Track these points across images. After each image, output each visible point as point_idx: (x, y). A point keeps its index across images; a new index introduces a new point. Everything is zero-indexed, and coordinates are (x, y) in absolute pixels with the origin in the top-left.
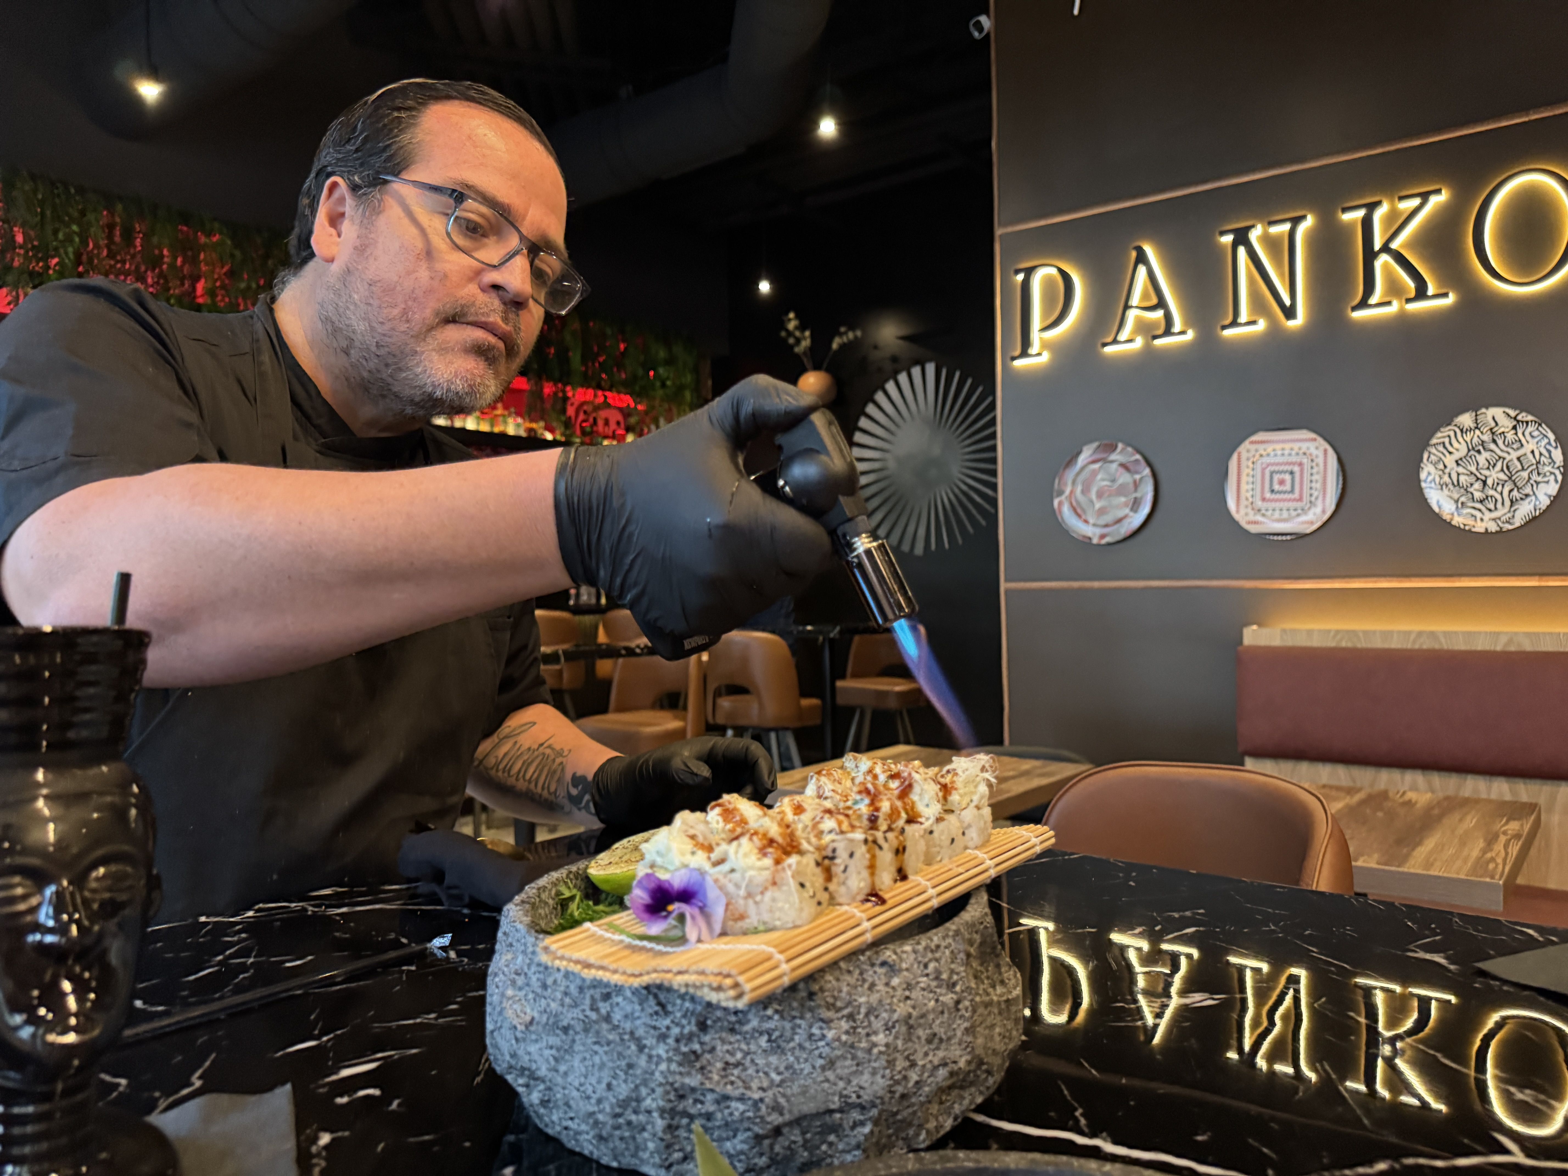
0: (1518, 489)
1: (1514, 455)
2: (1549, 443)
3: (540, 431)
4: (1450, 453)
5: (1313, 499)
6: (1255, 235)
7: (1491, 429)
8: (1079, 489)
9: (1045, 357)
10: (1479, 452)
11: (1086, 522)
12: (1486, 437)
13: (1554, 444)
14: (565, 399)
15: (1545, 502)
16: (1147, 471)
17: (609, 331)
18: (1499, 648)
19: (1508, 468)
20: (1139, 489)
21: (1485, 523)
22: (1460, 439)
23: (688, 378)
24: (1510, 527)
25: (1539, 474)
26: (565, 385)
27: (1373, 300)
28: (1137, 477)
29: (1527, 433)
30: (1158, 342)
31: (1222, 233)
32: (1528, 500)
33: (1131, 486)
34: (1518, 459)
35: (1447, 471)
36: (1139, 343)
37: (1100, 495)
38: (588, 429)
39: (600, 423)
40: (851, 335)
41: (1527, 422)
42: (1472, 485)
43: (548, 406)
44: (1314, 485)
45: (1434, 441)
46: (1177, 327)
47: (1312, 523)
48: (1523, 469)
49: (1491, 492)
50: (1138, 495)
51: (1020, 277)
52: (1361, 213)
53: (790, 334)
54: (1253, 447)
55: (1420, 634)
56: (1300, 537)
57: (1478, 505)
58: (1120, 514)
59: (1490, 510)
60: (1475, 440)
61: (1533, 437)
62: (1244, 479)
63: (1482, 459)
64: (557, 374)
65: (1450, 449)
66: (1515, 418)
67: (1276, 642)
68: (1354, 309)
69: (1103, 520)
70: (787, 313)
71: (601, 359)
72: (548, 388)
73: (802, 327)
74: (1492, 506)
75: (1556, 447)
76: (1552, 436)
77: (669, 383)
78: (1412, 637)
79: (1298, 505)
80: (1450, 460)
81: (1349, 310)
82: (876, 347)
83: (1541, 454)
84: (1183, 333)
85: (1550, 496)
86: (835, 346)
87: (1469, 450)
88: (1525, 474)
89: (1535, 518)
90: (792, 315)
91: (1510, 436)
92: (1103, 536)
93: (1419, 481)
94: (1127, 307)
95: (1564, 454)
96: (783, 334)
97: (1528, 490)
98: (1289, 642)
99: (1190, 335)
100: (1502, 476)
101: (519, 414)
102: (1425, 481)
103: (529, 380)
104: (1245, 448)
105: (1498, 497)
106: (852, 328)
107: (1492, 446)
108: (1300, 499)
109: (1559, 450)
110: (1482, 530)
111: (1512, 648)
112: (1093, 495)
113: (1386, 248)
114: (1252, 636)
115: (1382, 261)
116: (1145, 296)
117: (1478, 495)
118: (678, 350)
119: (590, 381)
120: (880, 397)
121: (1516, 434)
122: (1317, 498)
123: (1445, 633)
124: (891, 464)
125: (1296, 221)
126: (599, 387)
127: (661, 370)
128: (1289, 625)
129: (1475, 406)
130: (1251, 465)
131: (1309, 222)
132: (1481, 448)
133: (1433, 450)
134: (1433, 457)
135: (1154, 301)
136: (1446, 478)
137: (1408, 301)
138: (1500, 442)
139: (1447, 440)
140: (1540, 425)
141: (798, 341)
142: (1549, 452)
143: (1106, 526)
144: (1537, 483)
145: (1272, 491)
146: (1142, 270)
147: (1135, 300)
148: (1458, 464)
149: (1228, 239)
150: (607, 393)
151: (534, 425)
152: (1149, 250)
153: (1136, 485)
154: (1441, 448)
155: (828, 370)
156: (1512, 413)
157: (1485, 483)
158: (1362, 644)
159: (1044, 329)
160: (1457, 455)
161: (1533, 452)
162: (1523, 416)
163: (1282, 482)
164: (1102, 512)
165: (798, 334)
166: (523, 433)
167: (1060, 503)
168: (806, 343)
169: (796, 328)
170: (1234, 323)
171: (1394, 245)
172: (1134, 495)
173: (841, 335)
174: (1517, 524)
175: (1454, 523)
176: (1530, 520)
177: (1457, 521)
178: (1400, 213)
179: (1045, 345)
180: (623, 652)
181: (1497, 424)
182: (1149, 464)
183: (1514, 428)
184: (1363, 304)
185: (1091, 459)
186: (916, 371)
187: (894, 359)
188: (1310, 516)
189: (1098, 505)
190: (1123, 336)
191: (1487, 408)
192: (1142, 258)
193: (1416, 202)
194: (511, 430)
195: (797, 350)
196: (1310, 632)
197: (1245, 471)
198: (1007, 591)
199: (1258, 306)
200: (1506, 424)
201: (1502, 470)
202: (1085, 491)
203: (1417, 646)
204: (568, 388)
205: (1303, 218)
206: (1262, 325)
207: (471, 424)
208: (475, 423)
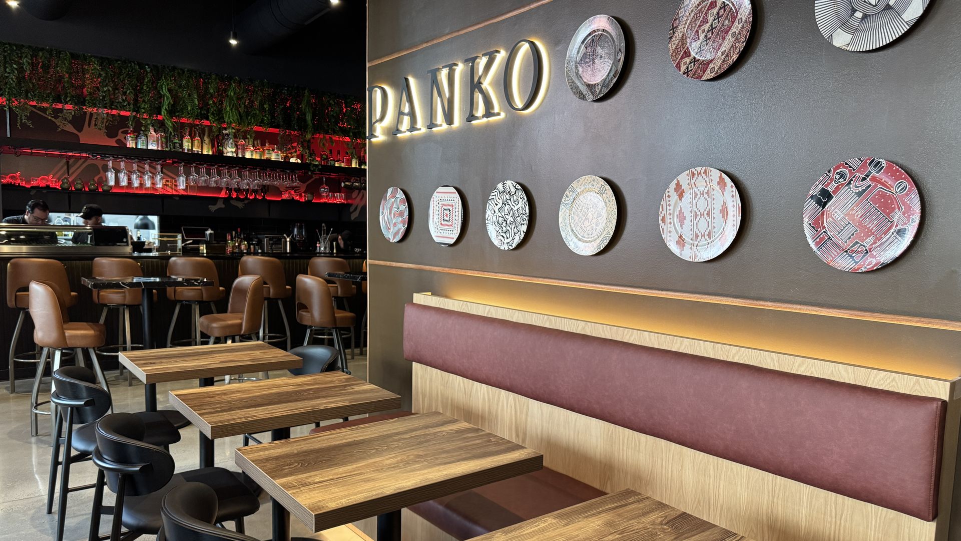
0: (516, 227)
2: (525, 202)
5: (456, 225)
7: (509, 193)
12: (508, 197)
15: (522, 235)
20: (405, 214)
22: (499, 197)
25: (522, 219)
28: (404, 207)
29: (519, 196)
32: (518, 233)
34: (517, 210)
35: (495, 214)
41: (519, 190)
42: (503, 223)
44: (456, 218)
45: (491, 197)
47: (453, 238)
48: (518, 216)
49: (508, 228)
50: (404, 217)
52: (470, 63)
54: (438, 195)
57: (504, 235)
58: (400, 227)
59: (507, 238)
60: (505, 197)
61: (521, 198)
62: (435, 212)
63: (506, 209)
65: (496, 203)
66: (515, 187)
67: (422, 302)
68: (467, 119)
69: (395, 230)
74: (508, 235)
75: (527, 205)
76: (526, 199)
78: (461, 305)
80: (496, 209)
84: (420, 128)
85: (524, 232)
87: (502, 204)
92: (394, 238)
95: (529, 209)
97: (519, 228)
98: (426, 302)
99: (422, 130)
100: (512, 219)
102: (487, 219)
104: (435, 195)
105: (510, 231)
107: (510, 202)
108: (452, 226)
112: (392, 216)
114: (416, 298)
116: (404, 106)
117: (504, 229)
121: (516, 196)
125: (451, 66)
130: (438, 205)
131: (460, 67)
132: (506, 203)
133: (490, 202)
134: (490, 207)
136: (495, 219)
138: (512, 200)
139: (494, 197)
140: (522, 192)
142: (525, 207)
144: (522, 224)
145: (444, 220)
146: (404, 92)
147: (402, 108)
148: (499, 211)
152: (410, 80)
153: (404, 211)
154: (493, 201)
156: (514, 184)
157: (506, 222)
159: (377, 122)
160: (499, 206)
161: (521, 207)
162: (518, 186)
163: (447, 215)
164: (395, 224)
167: (382, 219)
174: (513, 247)
177: (496, 243)
181: (510, 190)
183: (516, 192)
184: (470, 117)
185: (391, 196)
188: (454, 234)
189: (394, 221)
191: (507, 181)
192: (407, 84)
196: (432, 298)
197: (435, 208)
198: (369, 265)
200: (513, 190)
201: (512, 216)
202: (390, 213)
205: (454, 64)
206: (444, 126)
207: (248, 155)
208: (250, 154)
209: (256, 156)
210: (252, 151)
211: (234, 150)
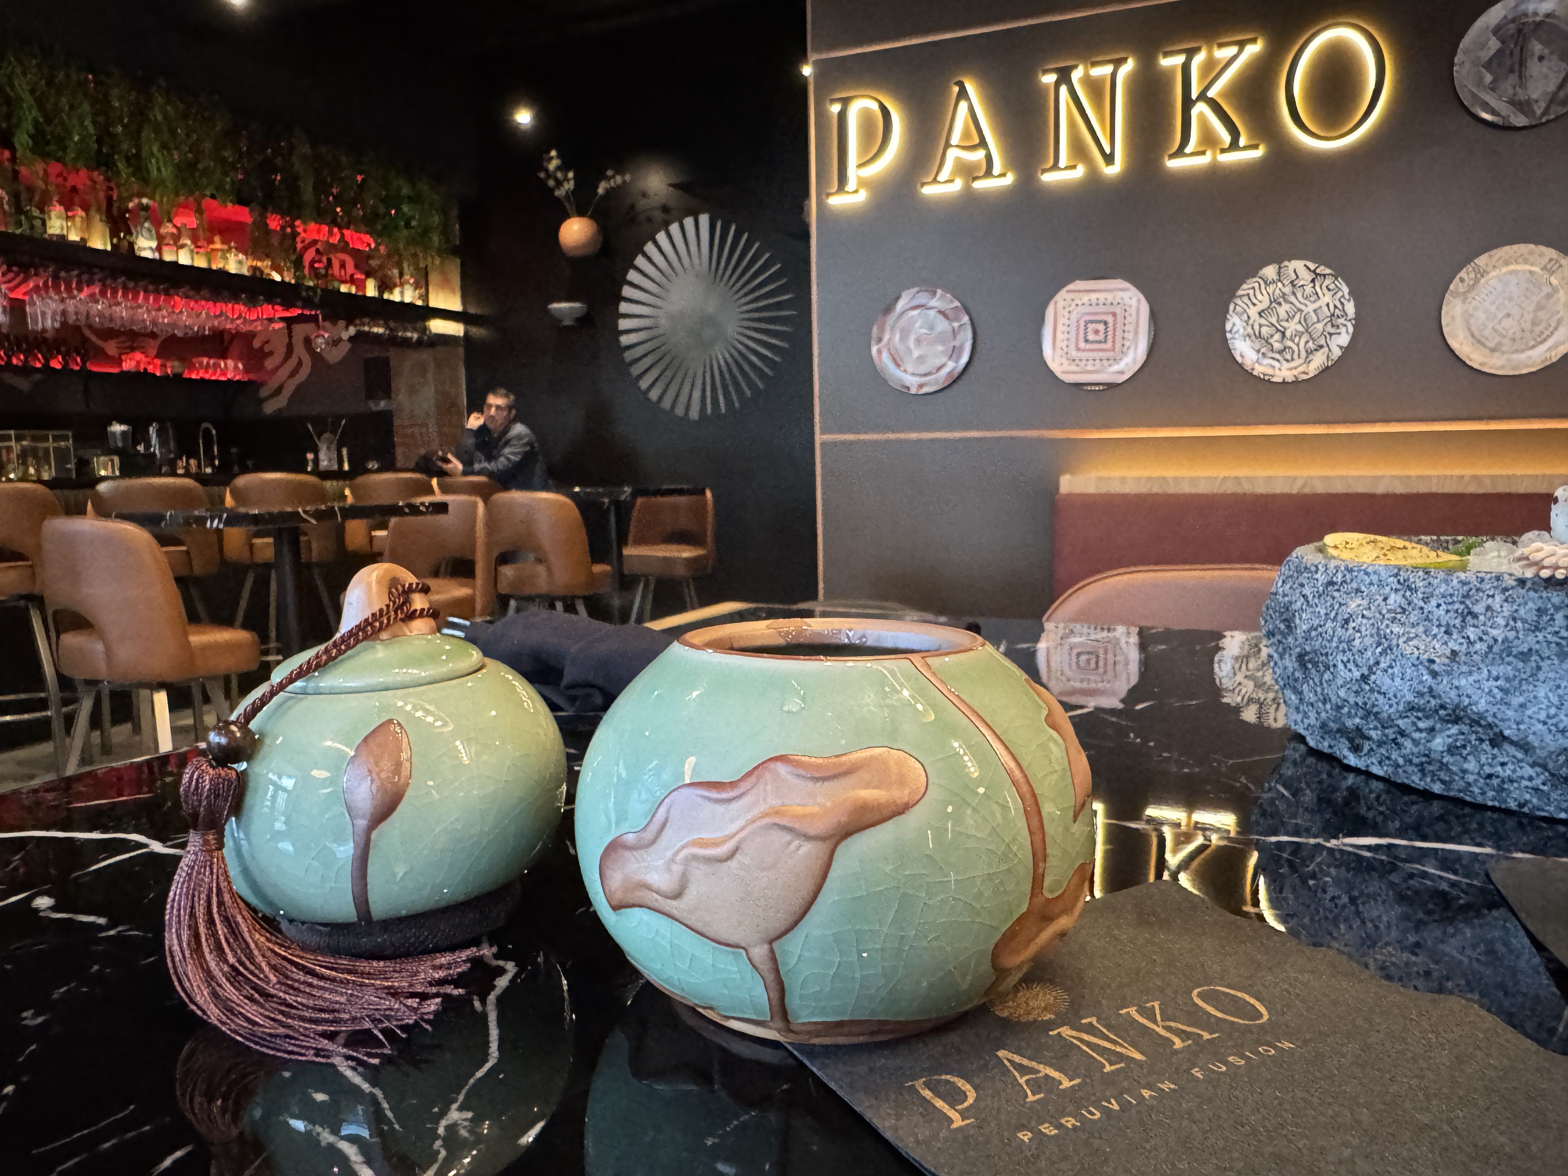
0: (1313, 340)
1: (1311, 307)
2: (1343, 296)
3: (267, 271)
4: (1254, 305)
5: (1125, 348)
6: (1077, 75)
7: (1292, 282)
8: (897, 336)
9: (862, 197)
10: (1280, 304)
11: (905, 371)
12: (1287, 290)
13: (1347, 297)
14: (295, 235)
15: (1337, 353)
16: (966, 319)
17: (344, 159)
18: (1295, 491)
19: (1305, 320)
20: (958, 337)
21: (1283, 372)
22: (1264, 292)
23: (436, 219)
24: (1305, 377)
25: (1333, 326)
26: (293, 220)
27: (1188, 150)
28: (956, 325)
29: (1324, 286)
30: (978, 185)
31: (1045, 72)
32: (1322, 351)
33: (950, 334)
34: (1315, 311)
35: (1251, 322)
36: (958, 185)
37: (918, 341)
38: (323, 271)
39: (336, 264)
40: (619, 179)
41: (1324, 276)
42: (1272, 336)
43: (275, 241)
44: (1126, 335)
45: (1240, 292)
46: (997, 169)
47: (1122, 372)
48: (1318, 321)
49: (1289, 343)
50: (957, 343)
51: (836, 108)
52: (1180, 59)
53: (549, 175)
54: (1069, 296)
55: (1225, 479)
56: (1111, 386)
57: (1277, 356)
58: (938, 362)
59: (1287, 361)
60: (1277, 291)
61: (1329, 290)
62: (1060, 328)
63: (1283, 310)
64: (285, 205)
65: (1255, 301)
66: (1314, 272)
67: (1091, 489)
68: (1172, 156)
69: (923, 369)
70: (549, 152)
71: (335, 191)
72: (274, 222)
73: (564, 167)
74: (1289, 357)
75: (1349, 301)
76: (1346, 290)
77: (414, 223)
78: (1218, 482)
79: (1110, 354)
80: (1253, 312)
81: (1166, 158)
82: (644, 195)
83: (1336, 307)
84: (1003, 175)
85: (1341, 347)
86: (601, 191)
87: (1271, 302)
88: (1320, 326)
89: (1327, 368)
90: (553, 153)
91: (1309, 289)
92: (921, 386)
93: (1224, 332)
94: (948, 145)
95: (1356, 306)
96: (542, 175)
97: (1322, 342)
98: (1103, 489)
99: (1009, 179)
100: (1300, 328)
101: (239, 249)
102: (1230, 331)
103: (252, 211)
104: (1062, 297)
105: (1295, 348)
106: (618, 172)
107: (1292, 299)
108: (1113, 350)
109: (1352, 303)
110: (1280, 380)
111: (1307, 490)
112: (911, 344)
113: (1202, 96)
114: (1068, 484)
115: (1200, 109)
116: (966, 135)
117: (1277, 346)
118: (424, 187)
119: (324, 215)
120: (649, 248)
121: (1314, 287)
122: (1128, 348)
123: (1248, 478)
124: (663, 321)
125: (1118, 63)
126: (334, 222)
127: (405, 208)
128: (1104, 473)
129: (1279, 259)
130: (1066, 314)
131: (1129, 66)
132: (1281, 300)
133: (1238, 301)
134: (1238, 309)
135: (977, 140)
136: (1249, 330)
137: (1223, 151)
138: (1299, 295)
139: (1251, 292)
140: (1336, 279)
141: (559, 184)
142: (1342, 304)
143: (925, 375)
144: (1331, 334)
145: (1087, 341)
146: (963, 106)
147: (955, 139)
148: (1261, 316)
149: (1049, 79)
150: (345, 232)
151: (259, 264)
152: (971, 87)
153: (954, 333)
154: (1246, 299)
155: (592, 217)
156: (1312, 266)
157: (1284, 334)
158: (1172, 489)
159: (860, 166)
160: (1260, 307)
161: (1328, 305)
162: (1322, 270)
163: (1096, 332)
164: (921, 359)
165: (559, 175)
166: (245, 271)
167: (879, 352)
168: (569, 186)
169: (558, 168)
170: (1055, 167)
171: (1211, 94)
172: (953, 343)
173: (608, 179)
174: (1311, 375)
175: (1255, 373)
176: (1323, 371)
177: (1259, 370)
178: (1218, 61)
179: (862, 183)
180: (407, 510)
181: (1297, 277)
182: (968, 313)
183: (1313, 281)
184: (1180, 152)
185: (908, 306)
186: (689, 222)
187: (665, 209)
188: (1121, 366)
189: (916, 354)
190: (943, 176)
191: (1289, 261)
192: (963, 94)
193: (1233, 50)
194: (232, 267)
195: (557, 193)
196: (1123, 480)
197: (1062, 321)
198: (823, 444)
199: (1079, 151)
200: (1306, 277)
201: (1300, 322)
202: (904, 338)
203: (1221, 491)
204: (297, 223)
205: (1123, 60)
206: (1080, 172)
207: (184, 259)
208: (189, 257)
209: (201, 263)
210: (192, 251)
211: (154, 244)
